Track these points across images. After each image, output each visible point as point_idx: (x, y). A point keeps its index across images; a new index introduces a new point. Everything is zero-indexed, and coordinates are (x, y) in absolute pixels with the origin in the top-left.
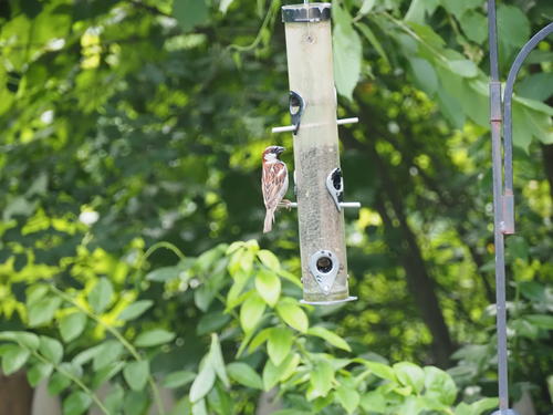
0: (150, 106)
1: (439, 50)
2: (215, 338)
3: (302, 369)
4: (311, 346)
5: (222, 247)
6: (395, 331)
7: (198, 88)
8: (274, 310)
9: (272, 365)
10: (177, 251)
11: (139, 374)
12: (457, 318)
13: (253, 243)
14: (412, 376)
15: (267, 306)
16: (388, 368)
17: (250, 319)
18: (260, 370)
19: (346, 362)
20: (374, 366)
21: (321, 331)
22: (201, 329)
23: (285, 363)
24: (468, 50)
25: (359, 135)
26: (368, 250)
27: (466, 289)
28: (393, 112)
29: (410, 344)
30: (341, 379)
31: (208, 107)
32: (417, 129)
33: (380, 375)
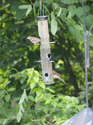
0: (12, 37)
1: (75, 25)
2: (25, 90)
3: (44, 97)
4: (46, 92)
5: (26, 69)
6: (67, 87)
7: (22, 33)
8: (38, 84)
9: (37, 96)
10: (16, 70)
11: (8, 98)
12: (81, 85)
13: (33, 69)
14: (69, 99)
15: (36, 83)
16: (63, 97)
17: (32, 86)
18: (35, 97)
19: (54, 95)
20: (60, 97)
21: (48, 89)
22: (22, 88)
23: (40, 96)
24: (81, 25)
25: (59, 43)
26: (60, 69)
27: (83, 78)
28: (66, 38)
29: (70, 90)
30: (53, 99)
31: (24, 37)
32: (71, 42)
33: (62, 99)
